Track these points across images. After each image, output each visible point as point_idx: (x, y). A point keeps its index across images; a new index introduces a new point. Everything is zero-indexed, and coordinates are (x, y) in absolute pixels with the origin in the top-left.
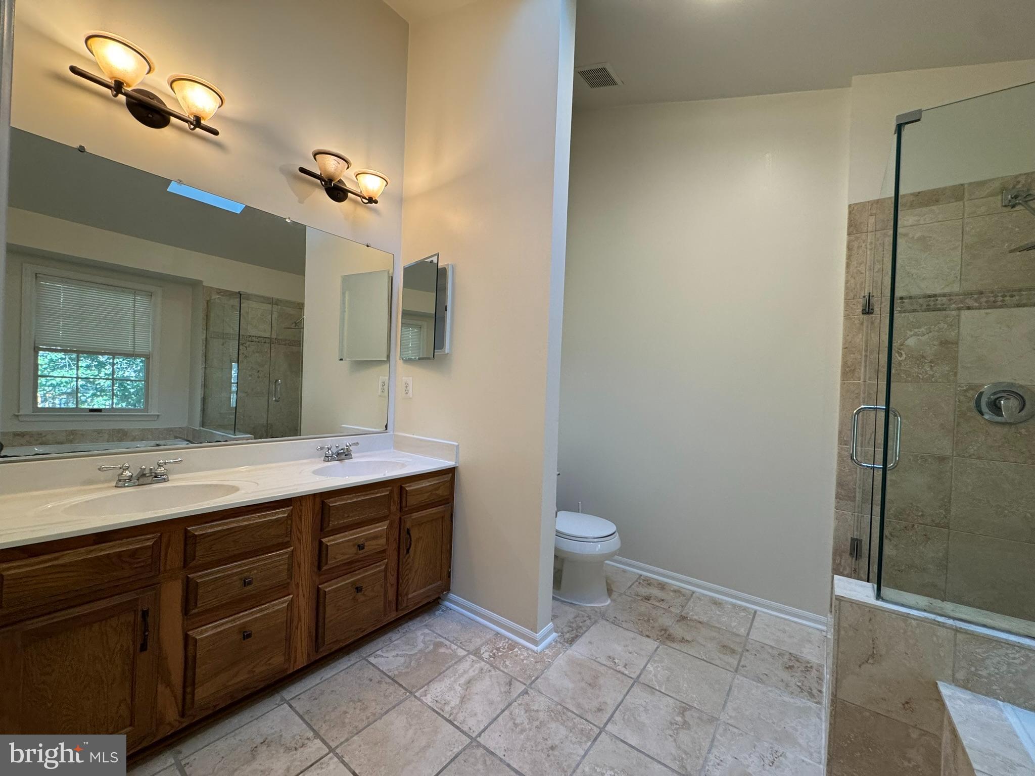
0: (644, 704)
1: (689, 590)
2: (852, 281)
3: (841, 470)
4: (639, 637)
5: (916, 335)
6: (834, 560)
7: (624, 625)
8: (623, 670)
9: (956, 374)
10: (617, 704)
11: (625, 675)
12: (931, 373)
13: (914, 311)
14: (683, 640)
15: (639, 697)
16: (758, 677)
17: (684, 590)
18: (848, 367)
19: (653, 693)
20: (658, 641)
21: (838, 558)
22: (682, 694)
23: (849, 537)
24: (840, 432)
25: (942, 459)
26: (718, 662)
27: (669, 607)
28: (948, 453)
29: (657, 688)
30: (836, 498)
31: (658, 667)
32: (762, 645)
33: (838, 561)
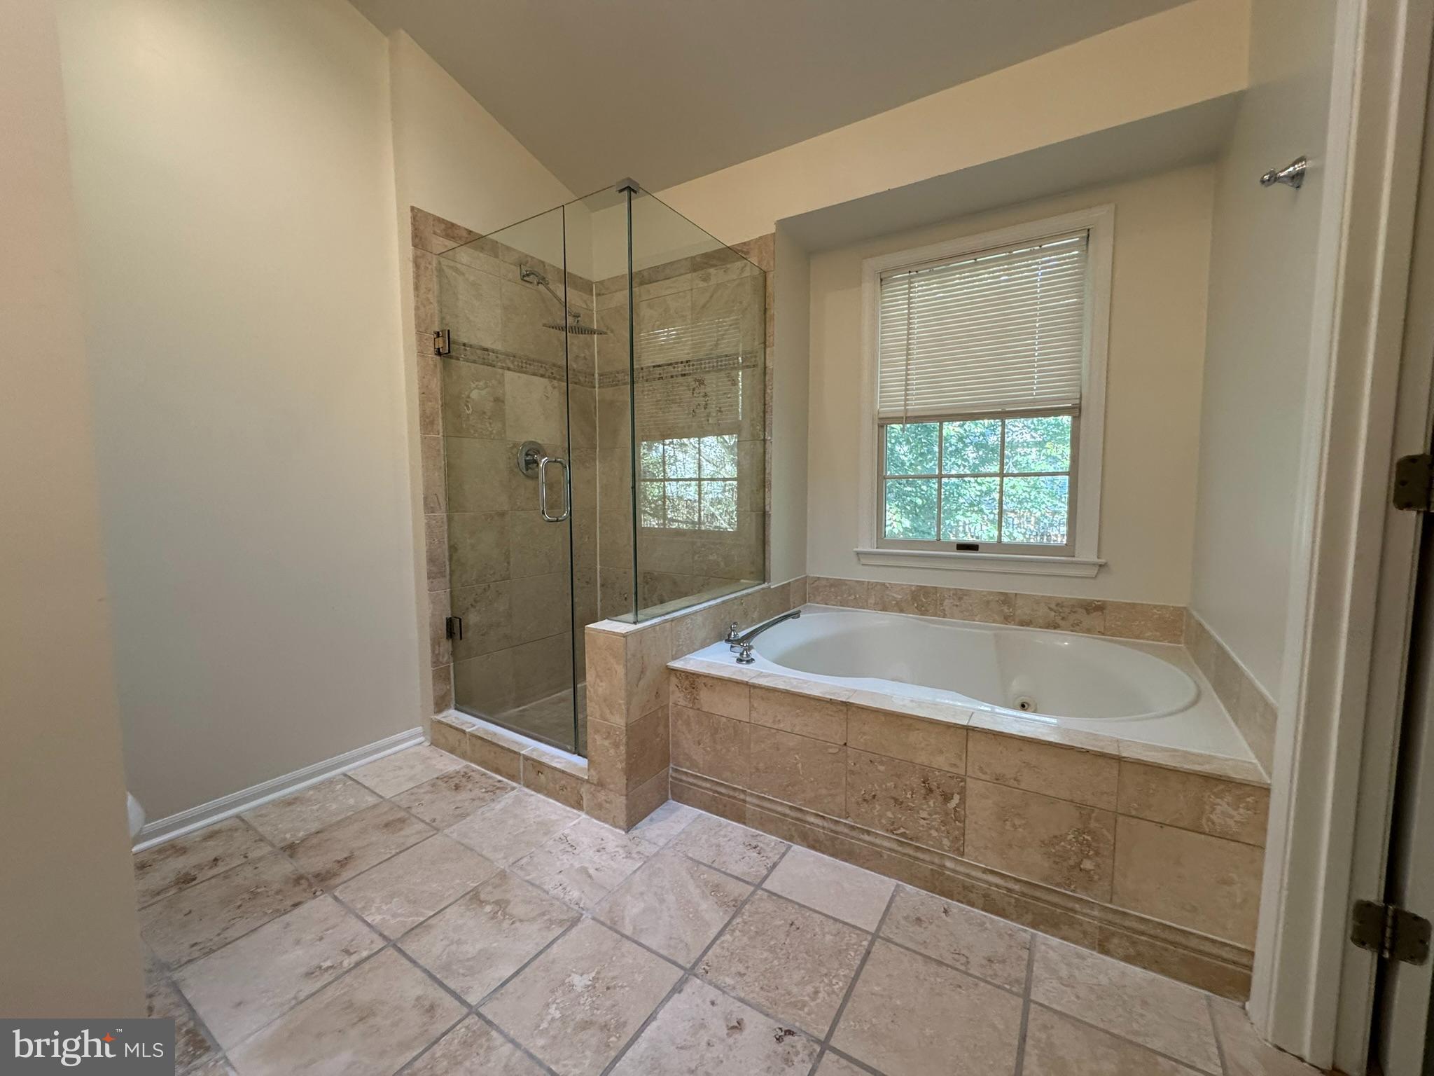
0: (446, 942)
1: (231, 817)
2: (422, 309)
3: (431, 543)
4: (287, 918)
5: (477, 388)
6: (433, 652)
7: (231, 934)
8: (355, 958)
9: (505, 432)
10: (429, 981)
11: (368, 958)
12: (490, 429)
13: (474, 362)
14: (343, 863)
15: (430, 948)
16: (458, 816)
17: (225, 823)
18: (428, 418)
19: (430, 927)
20: (318, 893)
21: (437, 647)
22: (447, 894)
23: (444, 618)
24: (425, 499)
25: (502, 514)
26: (412, 840)
27: (246, 857)
28: (506, 508)
29: (422, 919)
30: (429, 578)
31: (379, 909)
32: (409, 792)
33: (437, 652)
